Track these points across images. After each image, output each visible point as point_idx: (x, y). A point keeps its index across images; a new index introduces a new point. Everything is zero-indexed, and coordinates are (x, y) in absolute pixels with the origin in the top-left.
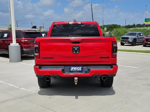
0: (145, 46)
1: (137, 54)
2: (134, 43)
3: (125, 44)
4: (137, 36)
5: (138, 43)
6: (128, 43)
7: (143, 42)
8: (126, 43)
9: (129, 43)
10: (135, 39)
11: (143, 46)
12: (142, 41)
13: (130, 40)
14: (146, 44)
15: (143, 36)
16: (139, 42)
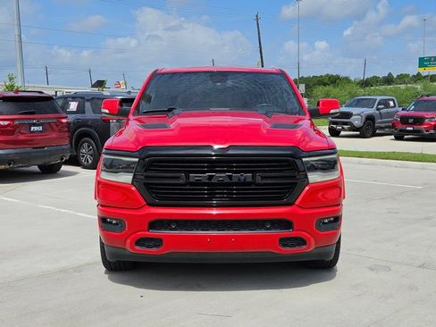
0: (399, 138)
1: (359, 163)
2: (369, 129)
3: (343, 133)
4: (378, 109)
5: (381, 128)
6: (350, 130)
7: (393, 126)
8: (343, 129)
9: (353, 128)
10: (370, 119)
11: (393, 137)
12: (391, 124)
13: (357, 121)
14: (401, 131)
15: (397, 108)
16: (383, 125)
